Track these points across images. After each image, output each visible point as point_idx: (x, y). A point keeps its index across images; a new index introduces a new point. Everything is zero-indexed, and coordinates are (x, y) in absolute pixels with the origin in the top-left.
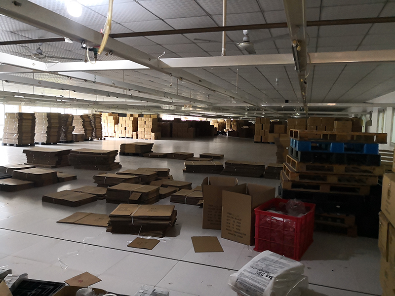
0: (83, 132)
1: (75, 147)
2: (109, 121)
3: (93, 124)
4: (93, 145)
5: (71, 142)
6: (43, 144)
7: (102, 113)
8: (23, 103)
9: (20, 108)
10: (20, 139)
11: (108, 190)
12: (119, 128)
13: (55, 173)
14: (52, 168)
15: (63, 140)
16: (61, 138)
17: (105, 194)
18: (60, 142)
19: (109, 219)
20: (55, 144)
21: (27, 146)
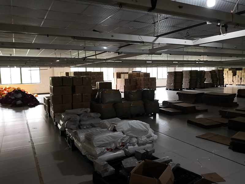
0: (211, 82)
1: (206, 91)
2: (229, 74)
3: (218, 77)
4: (217, 90)
5: (204, 88)
6: (187, 89)
7: (224, 69)
8: (177, 66)
9: (175, 69)
10: (175, 86)
11: (229, 121)
12: (236, 79)
13: (194, 107)
14: (193, 103)
15: (199, 87)
16: (197, 85)
17: (227, 123)
18: (197, 88)
19: (231, 141)
20: (194, 89)
21: (179, 90)
